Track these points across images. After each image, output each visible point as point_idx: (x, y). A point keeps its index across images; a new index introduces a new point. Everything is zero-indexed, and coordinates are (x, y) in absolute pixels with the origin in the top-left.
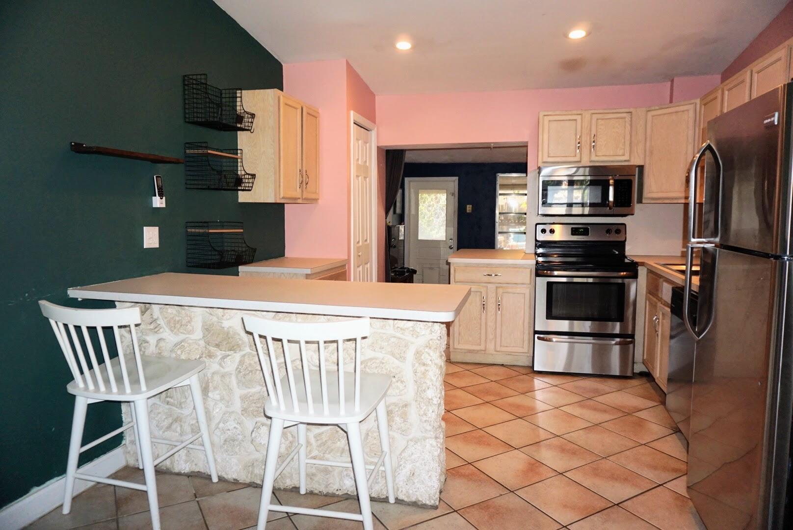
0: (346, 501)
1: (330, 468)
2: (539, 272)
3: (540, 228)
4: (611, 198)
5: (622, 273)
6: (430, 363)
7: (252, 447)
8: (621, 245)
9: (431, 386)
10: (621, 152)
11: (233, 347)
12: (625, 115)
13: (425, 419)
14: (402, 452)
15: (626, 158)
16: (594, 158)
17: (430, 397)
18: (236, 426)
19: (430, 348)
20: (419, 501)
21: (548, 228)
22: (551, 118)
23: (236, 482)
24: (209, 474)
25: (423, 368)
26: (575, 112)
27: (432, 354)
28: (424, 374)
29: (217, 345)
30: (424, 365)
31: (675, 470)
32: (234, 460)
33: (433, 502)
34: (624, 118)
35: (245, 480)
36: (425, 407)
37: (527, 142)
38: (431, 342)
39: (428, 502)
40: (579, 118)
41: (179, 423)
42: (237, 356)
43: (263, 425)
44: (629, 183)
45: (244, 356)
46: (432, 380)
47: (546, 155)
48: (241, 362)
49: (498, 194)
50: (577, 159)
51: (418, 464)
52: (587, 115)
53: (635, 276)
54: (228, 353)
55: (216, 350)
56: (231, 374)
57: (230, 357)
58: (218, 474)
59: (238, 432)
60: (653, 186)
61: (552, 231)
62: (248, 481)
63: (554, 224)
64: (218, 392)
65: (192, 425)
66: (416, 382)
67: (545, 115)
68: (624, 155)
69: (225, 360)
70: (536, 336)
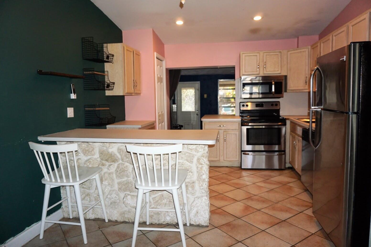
0: (167, 226)
1: (160, 212)
2: (243, 124)
3: (242, 104)
4: (273, 90)
5: (279, 123)
6: (204, 163)
7: (124, 205)
8: (278, 111)
9: (205, 174)
10: (277, 70)
11: (114, 160)
12: (278, 53)
13: (202, 188)
14: (192, 203)
15: (279, 72)
16: (265, 72)
17: (204, 178)
18: (116, 196)
19: (204, 157)
20: (200, 224)
21: (245, 104)
22: (246, 55)
23: (116, 221)
24: (104, 219)
25: (201, 166)
26: (256, 52)
27: (204, 160)
28: (201, 168)
29: (106, 160)
30: (201, 164)
31: (306, 206)
32: (116, 212)
33: (206, 224)
35: (121, 220)
36: (202, 183)
37: (235, 66)
38: (204, 154)
39: (204, 225)
40: (258, 54)
41: (89, 196)
42: (116, 165)
43: (129, 195)
44: (281, 83)
45: (119, 164)
46: (205, 171)
47: (244, 71)
48: (118, 167)
49: (219, 89)
50: (258, 73)
51: (199, 208)
52: (261, 53)
53: (285, 124)
54: (111, 163)
55: (105, 162)
56: (113, 173)
57: (112, 165)
58: (108, 218)
59: (117, 199)
60: (291, 85)
61: (247, 106)
62: (122, 221)
63: (248, 102)
64: (107, 181)
65: (95, 197)
66: (198, 172)
67: (243, 53)
68: (278, 71)
69: (110, 167)
70: (242, 153)
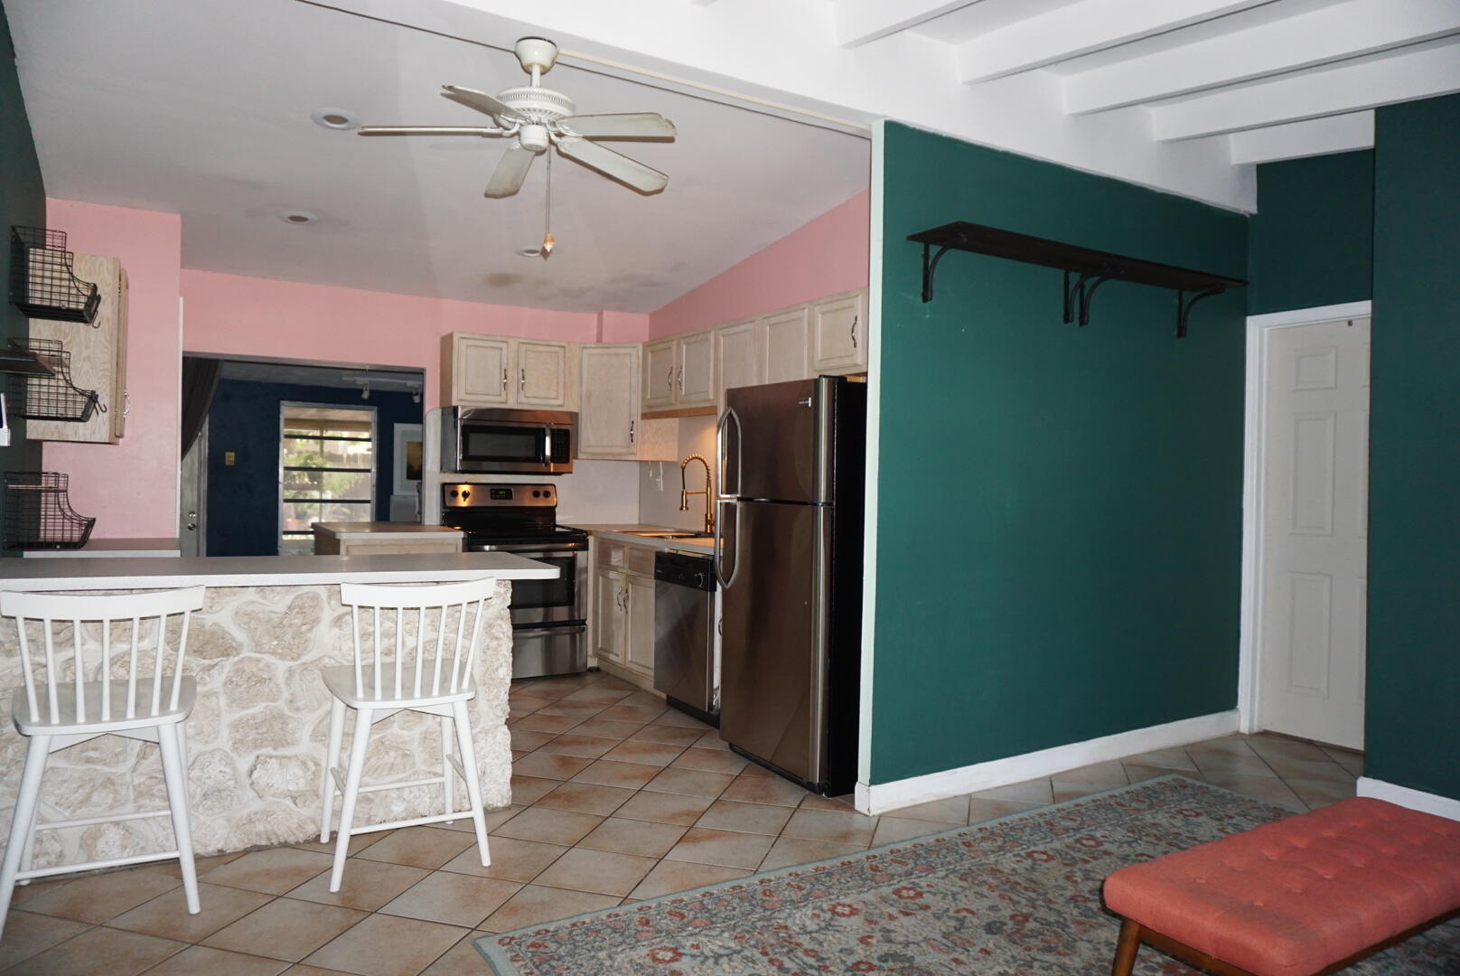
1: (371, 795)
3: (449, 489)
4: (548, 452)
5: (570, 545)
6: (502, 636)
7: (252, 794)
8: (551, 511)
9: (504, 664)
10: (554, 394)
11: (226, 650)
12: (557, 349)
13: (496, 703)
15: (560, 402)
16: (523, 399)
17: (502, 676)
18: (222, 768)
19: (502, 619)
20: (490, 805)
21: (460, 489)
22: (470, 342)
23: (221, 854)
25: (494, 644)
26: (499, 338)
27: (503, 626)
28: (496, 649)
29: (195, 651)
30: (497, 638)
32: (220, 821)
33: (505, 802)
34: (557, 353)
35: (236, 848)
36: (496, 690)
37: (425, 367)
38: (502, 612)
39: (500, 805)
40: (504, 346)
41: (112, 787)
42: (228, 664)
43: (271, 757)
44: (567, 433)
45: (241, 661)
46: (505, 656)
48: (239, 671)
49: (282, 436)
50: (502, 399)
51: (487, 760)
52: (513, 344)
53: (585, 548)
54: (216, 660)
56: (216, 693)
57: (217, 667)
58: (193, 849)
59: (228, 777)
60: (588, 439)
61: (464, 494)
62: (241, 847)
64: (193, 723)
65: (139, 785)
66: (484, 661)
67: (462, 338)
68: (557, 398)
69: (212, 671)
